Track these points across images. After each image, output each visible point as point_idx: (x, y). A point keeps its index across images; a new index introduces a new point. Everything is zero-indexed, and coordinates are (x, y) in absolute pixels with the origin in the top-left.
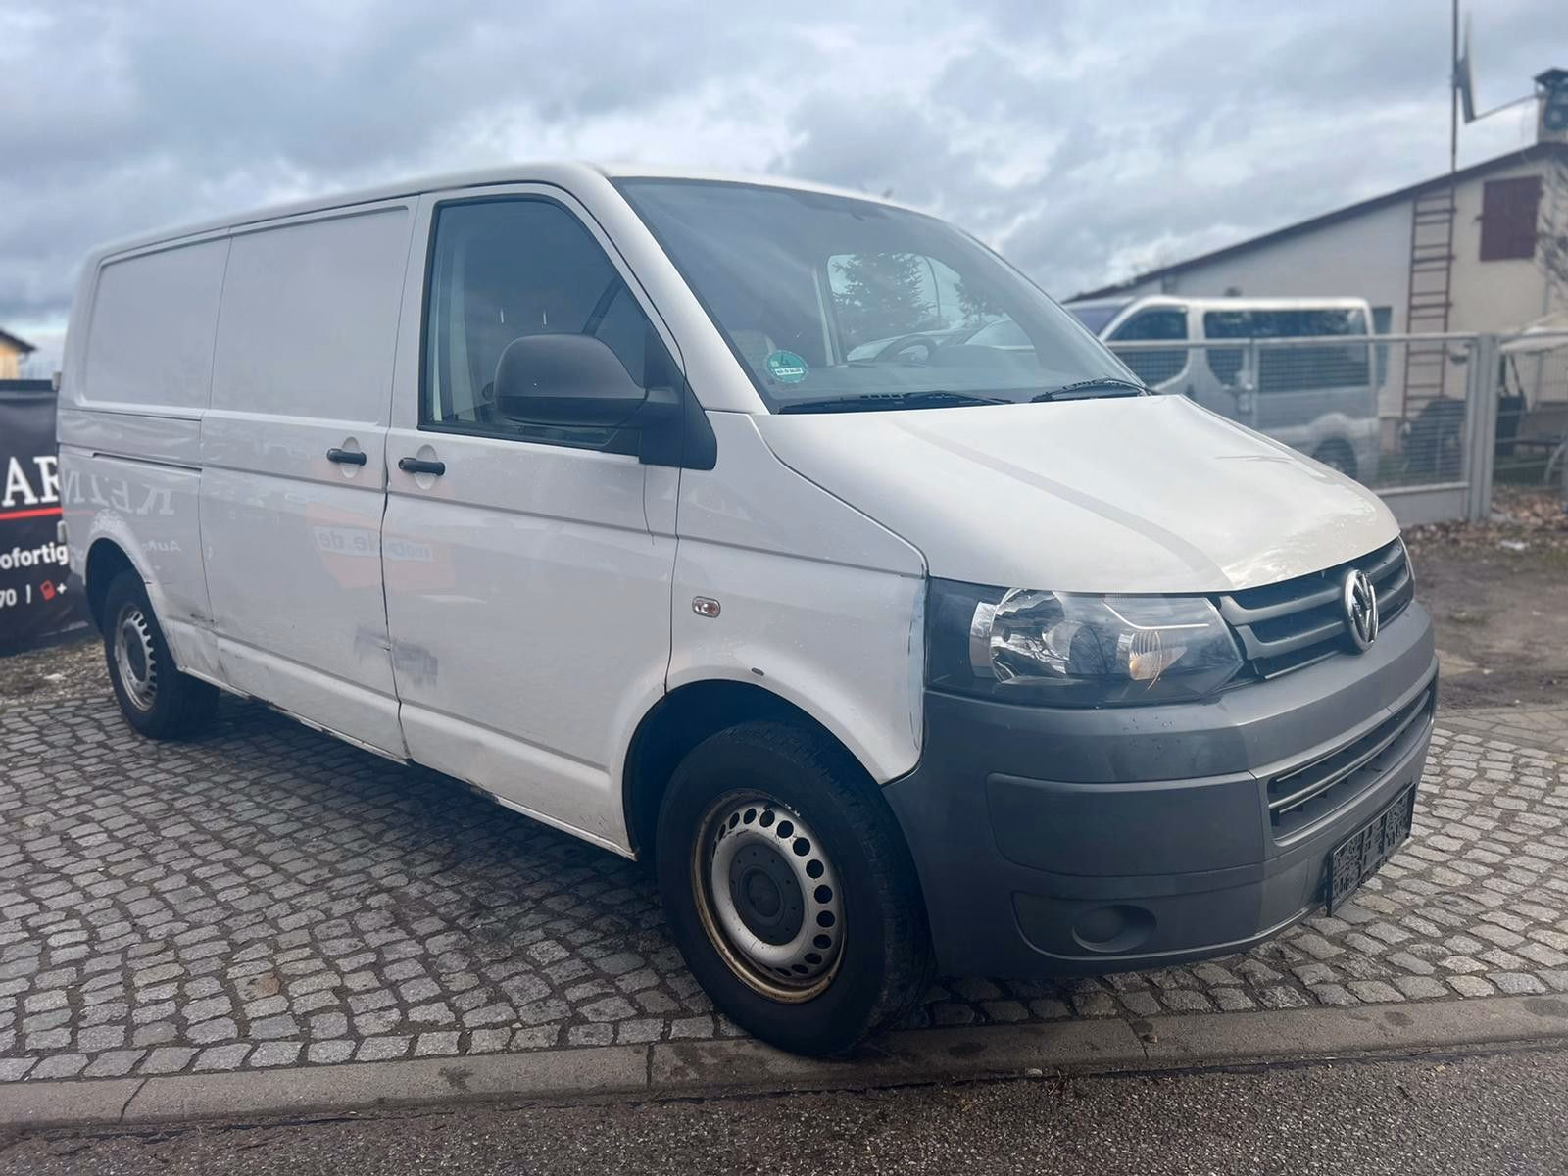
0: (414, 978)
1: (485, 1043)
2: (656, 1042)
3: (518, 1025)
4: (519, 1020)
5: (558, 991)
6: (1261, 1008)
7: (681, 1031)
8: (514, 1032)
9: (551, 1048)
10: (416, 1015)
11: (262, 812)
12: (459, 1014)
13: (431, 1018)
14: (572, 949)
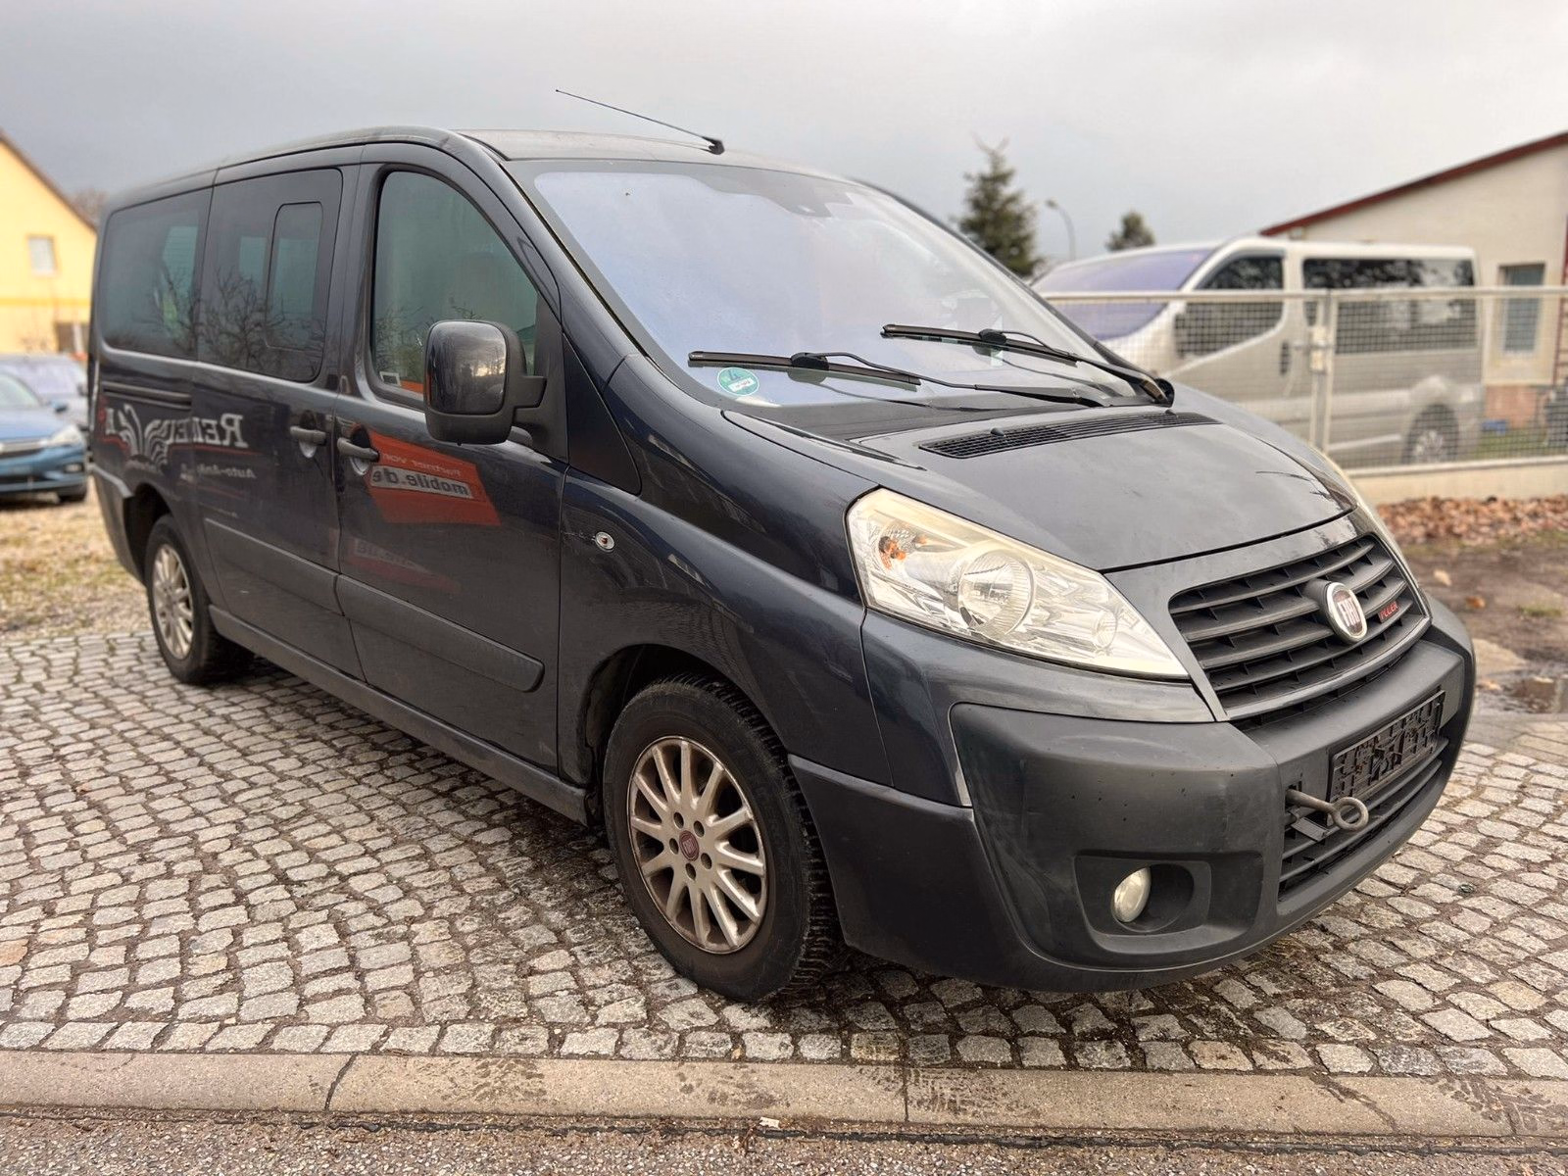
0: (164, 957)
1: (183, 1039)
2: (363, 1053)
3: (233, 1021)
4: (237, 1015)
5: (297, 983)
6: (1072, 1065)
7: (396, 1041)
8: (221, 1028)
9: (250, 1051)
10: (134, 1001)
11: (137, 763)
12: (179, 1000)
13: (147, 1006)
14: (343, 934)
